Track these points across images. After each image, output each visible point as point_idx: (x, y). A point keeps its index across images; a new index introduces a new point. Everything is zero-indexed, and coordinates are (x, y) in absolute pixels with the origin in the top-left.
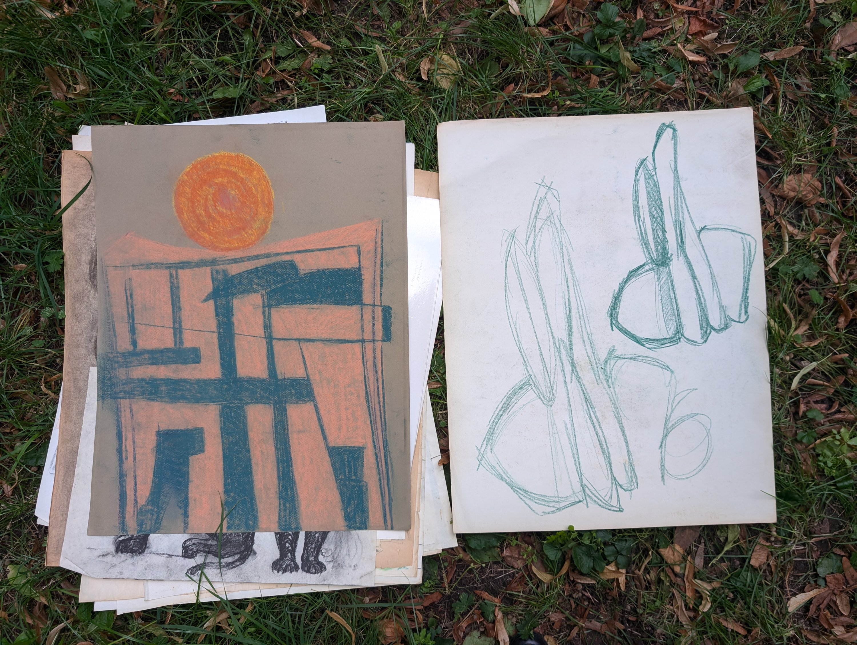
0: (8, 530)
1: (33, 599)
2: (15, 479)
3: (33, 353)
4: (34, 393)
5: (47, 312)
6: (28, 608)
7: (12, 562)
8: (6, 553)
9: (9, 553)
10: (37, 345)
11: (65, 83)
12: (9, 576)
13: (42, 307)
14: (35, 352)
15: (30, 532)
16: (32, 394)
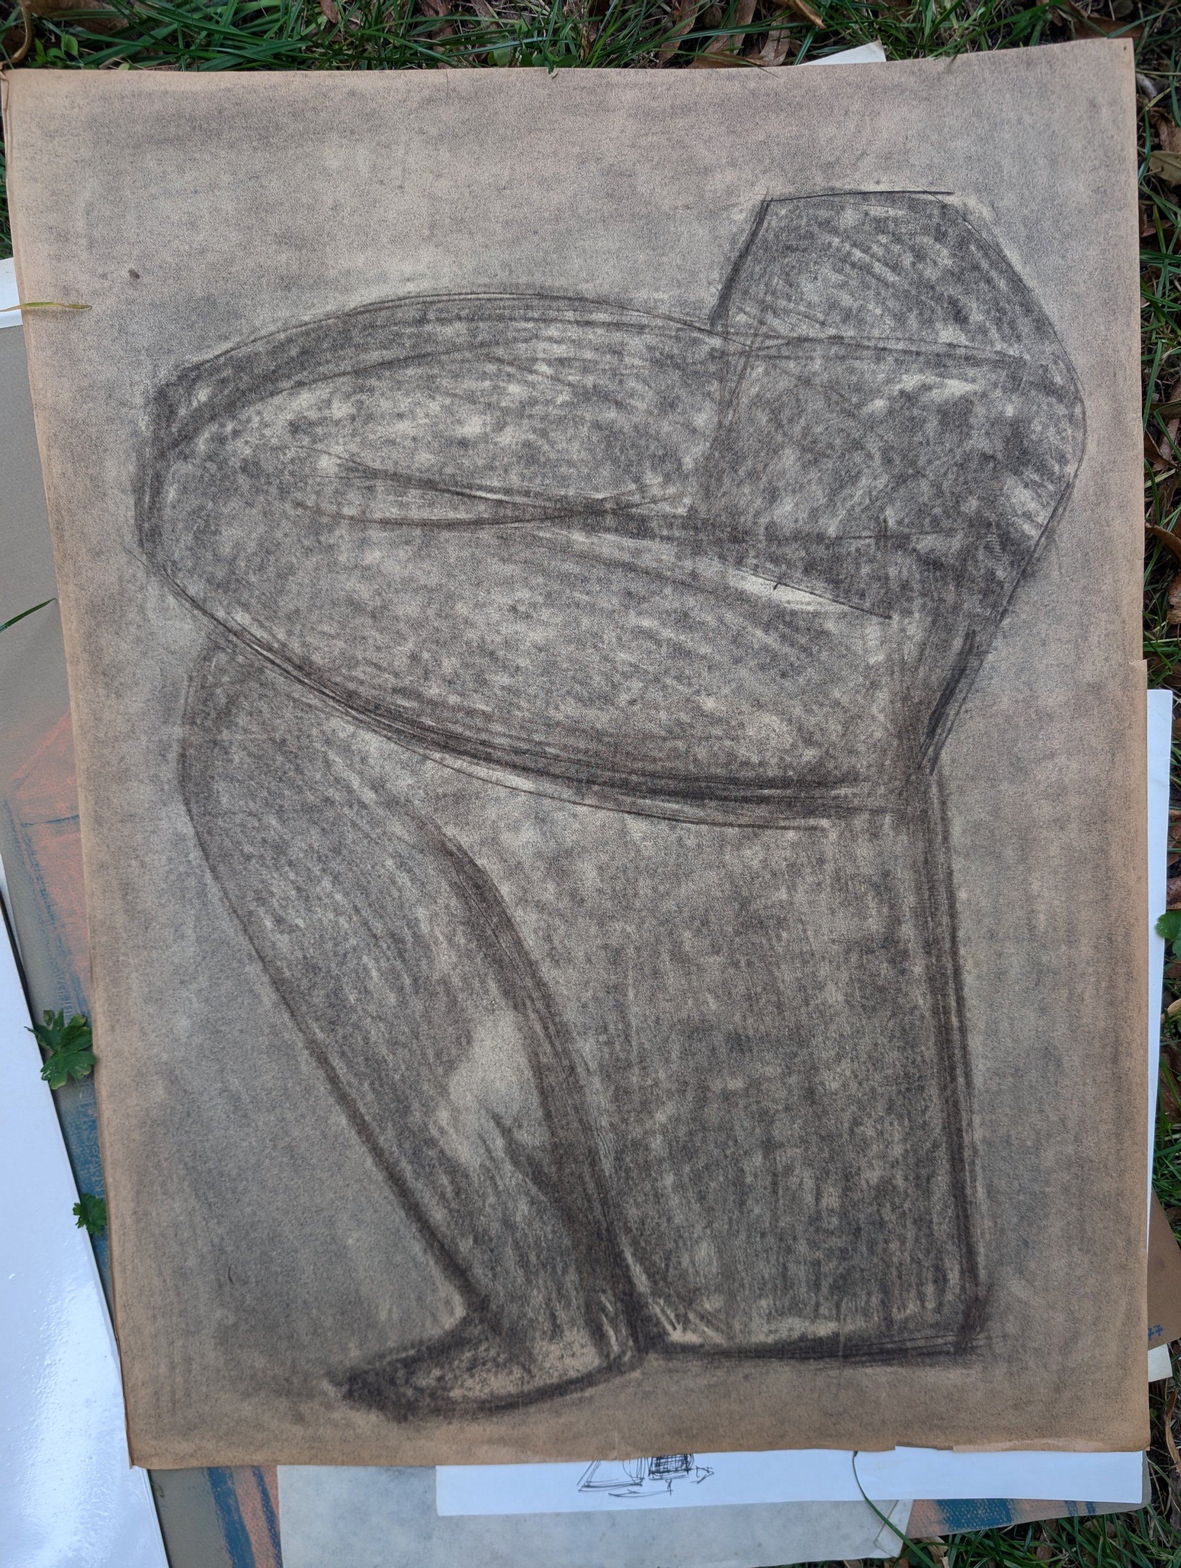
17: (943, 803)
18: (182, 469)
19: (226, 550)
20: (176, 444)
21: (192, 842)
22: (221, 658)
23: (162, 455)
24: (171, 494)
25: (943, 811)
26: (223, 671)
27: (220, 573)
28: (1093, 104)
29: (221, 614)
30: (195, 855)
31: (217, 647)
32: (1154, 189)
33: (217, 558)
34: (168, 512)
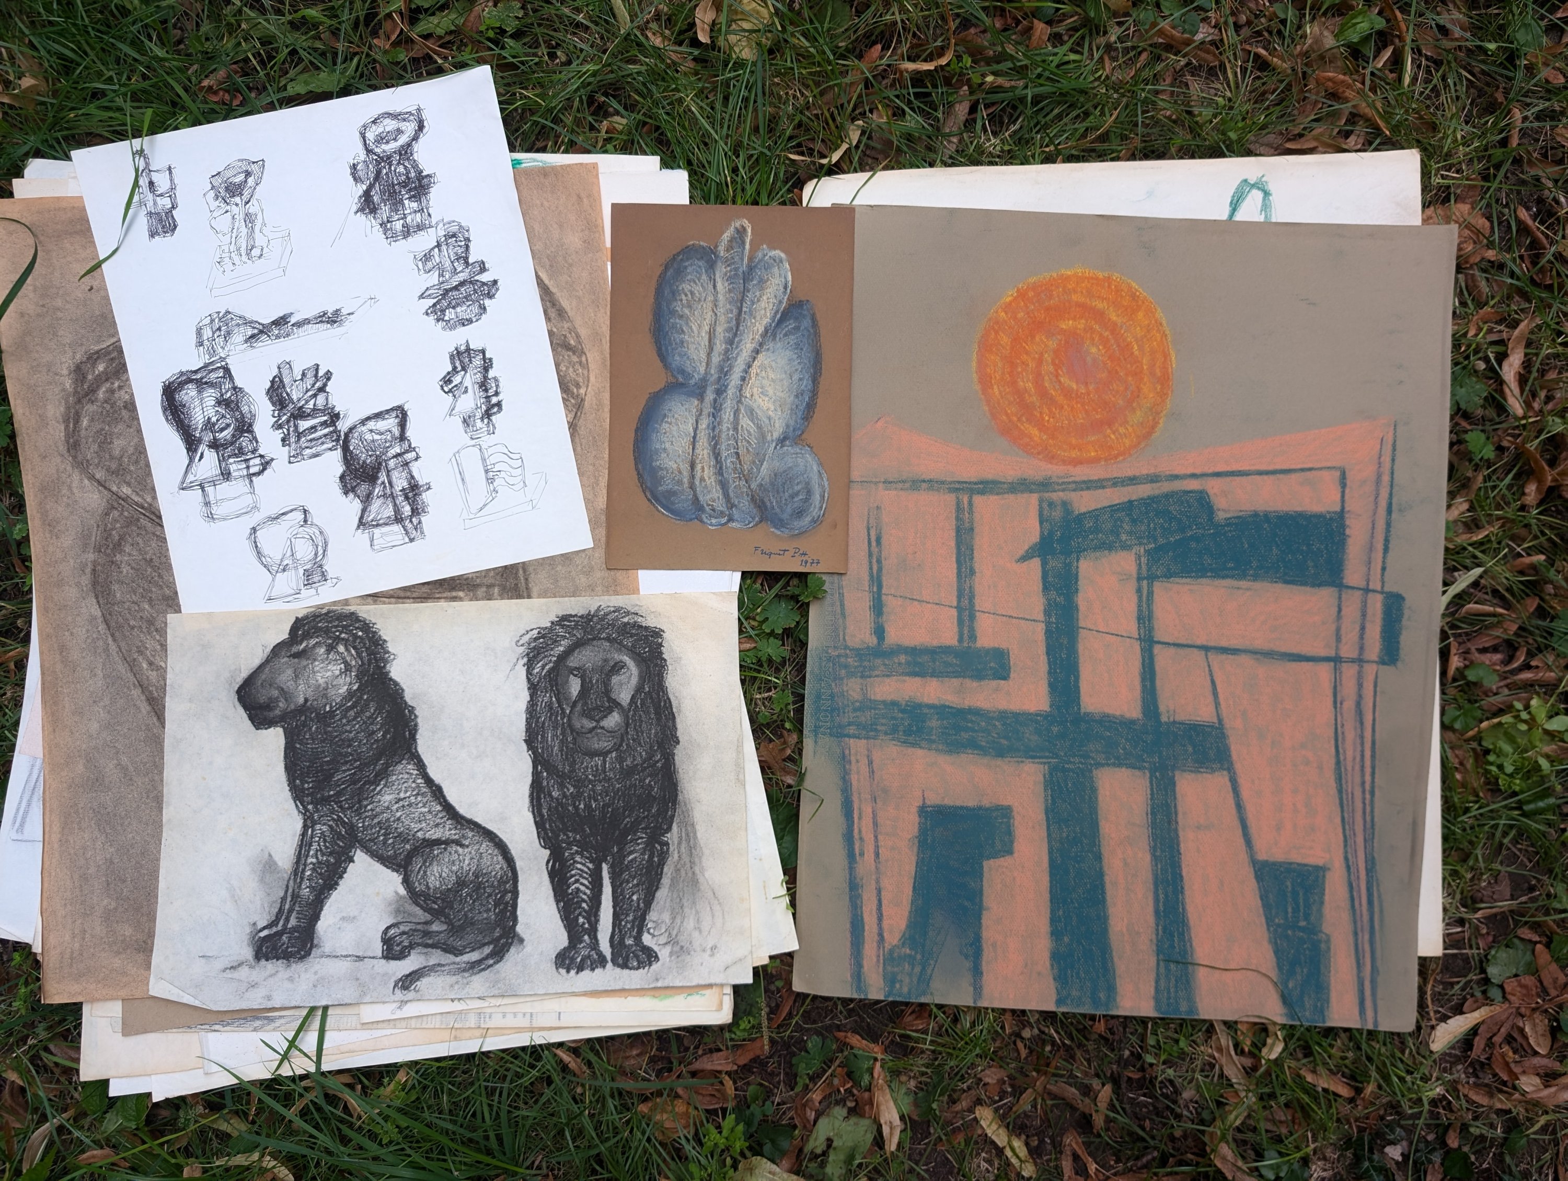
19: (117, 453)
21: (100, 620)
22: (115, 513)
26: (116, 521)
27: (114, 466)
29: (114, 489)
30: (102, 627)
31: (113, 508)
33: (112, 458)
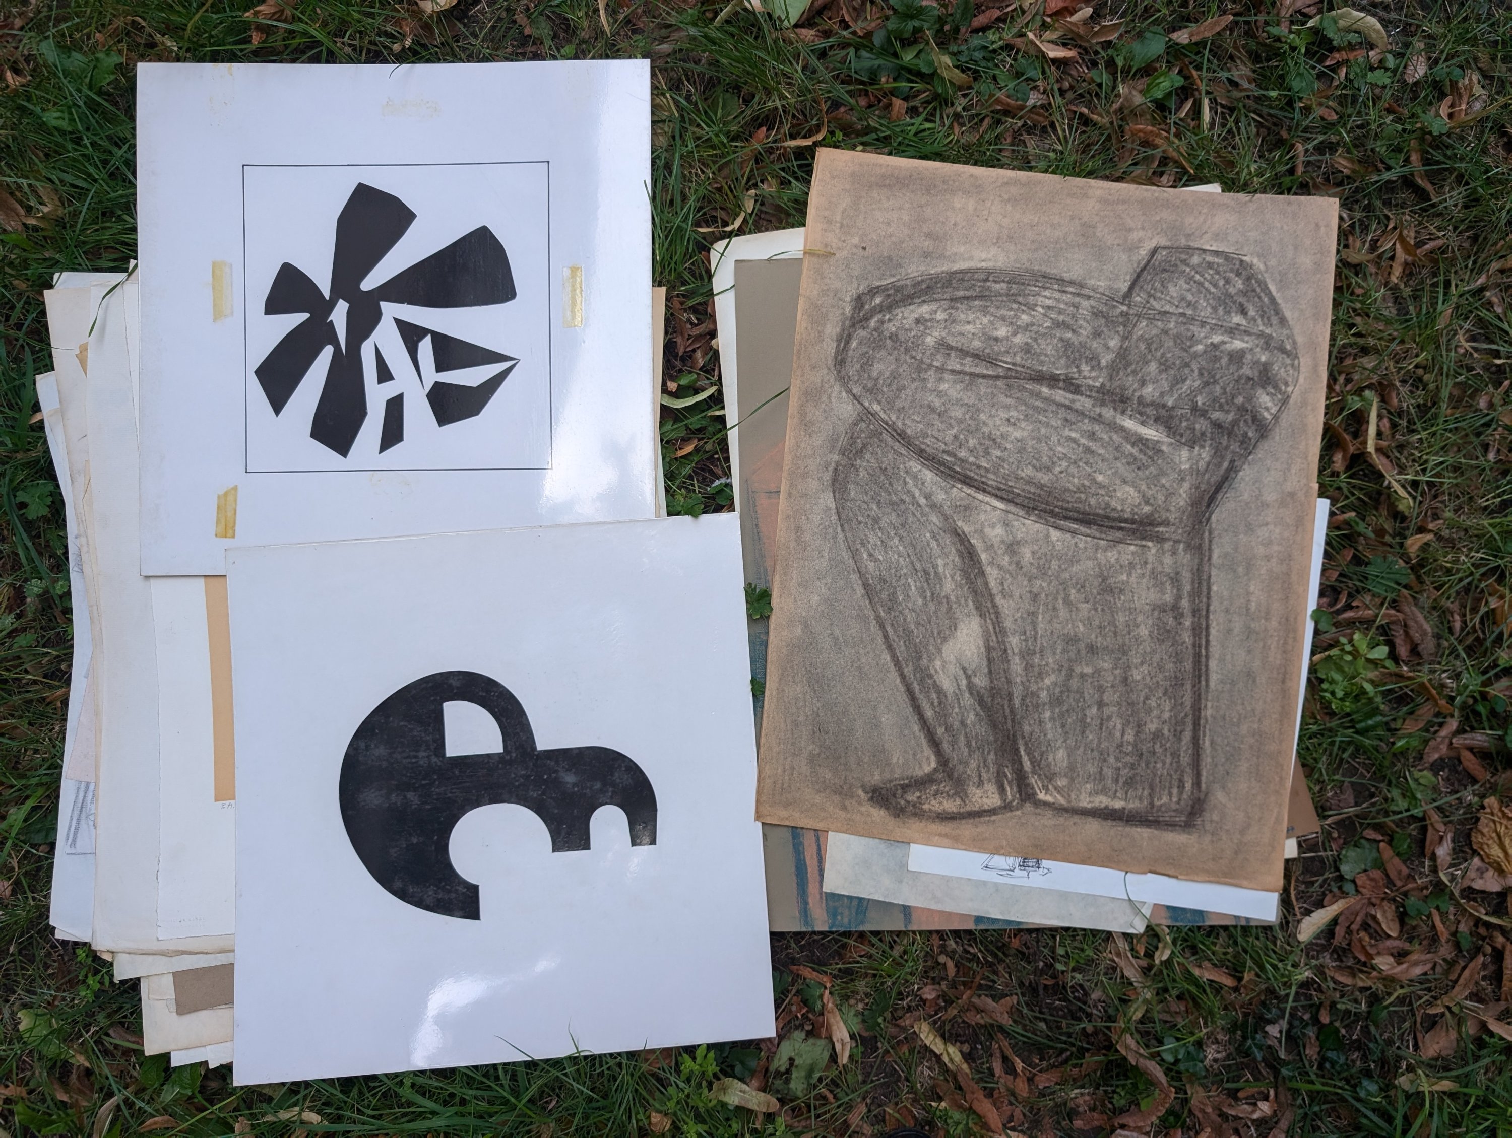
0: (12, 955)
1: (67, 1062)
2: (13, 868)
3: (19, 658)
4: (30, 724)
5: (35, 588)
6: (60, 1078)
7: (25, 1006)
8: (14, 992)
9: (19, 992)
10: (24, 643)
11: (21, 203)
12: (22, 1027)
13: (26, 580)
14: (23, 655)
15: (49, 954)
16: (26, 726)
17: (1210, 541)
18: (861, 333)
19: (875, 374)
20: (861, 321)
22: (863, 425)
23: (853, 326)
24: (854, 344)
25: (1210, 545)
26: (862, 432)
27: (870, 385)
28: (1317, 225)
29: (866, 404)
31: (862, 420)
32: (1344, 265)
33: (870, 377)
34: (851, 353)
